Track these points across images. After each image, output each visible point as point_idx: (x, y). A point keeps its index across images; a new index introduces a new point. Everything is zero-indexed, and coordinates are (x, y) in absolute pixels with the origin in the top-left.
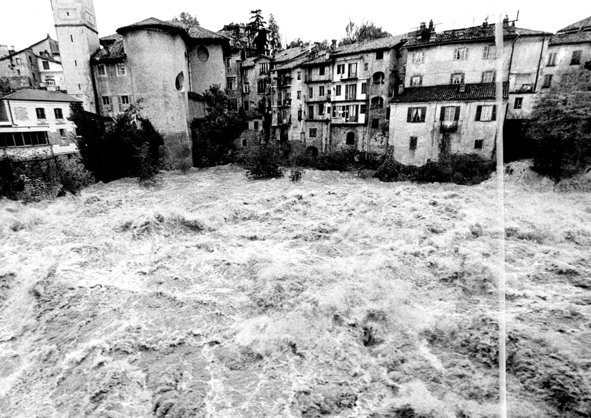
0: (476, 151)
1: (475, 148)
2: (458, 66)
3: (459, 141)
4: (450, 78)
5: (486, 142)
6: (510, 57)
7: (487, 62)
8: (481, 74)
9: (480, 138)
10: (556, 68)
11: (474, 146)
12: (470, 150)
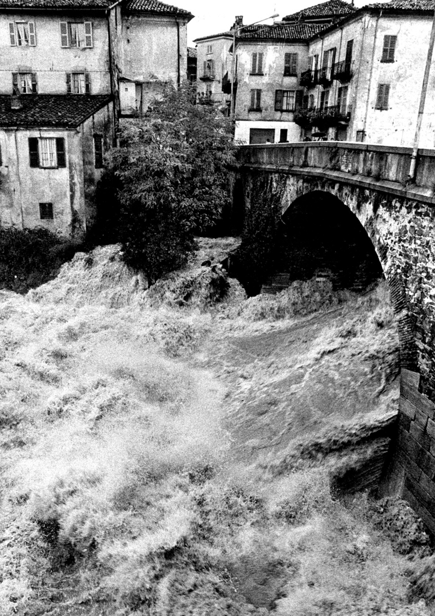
0: (43, 224)
1: (42, 218)
2: (22, 58)
3: (11, 205)
4: (11, 82)
5: (57, 208)
6: (107, 48)
7: (71, 54)
8: (64, 78)
9: (46, 200)
10: (265, 79)
11: (39, 216)
12: (34, 222)
